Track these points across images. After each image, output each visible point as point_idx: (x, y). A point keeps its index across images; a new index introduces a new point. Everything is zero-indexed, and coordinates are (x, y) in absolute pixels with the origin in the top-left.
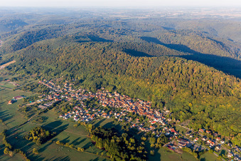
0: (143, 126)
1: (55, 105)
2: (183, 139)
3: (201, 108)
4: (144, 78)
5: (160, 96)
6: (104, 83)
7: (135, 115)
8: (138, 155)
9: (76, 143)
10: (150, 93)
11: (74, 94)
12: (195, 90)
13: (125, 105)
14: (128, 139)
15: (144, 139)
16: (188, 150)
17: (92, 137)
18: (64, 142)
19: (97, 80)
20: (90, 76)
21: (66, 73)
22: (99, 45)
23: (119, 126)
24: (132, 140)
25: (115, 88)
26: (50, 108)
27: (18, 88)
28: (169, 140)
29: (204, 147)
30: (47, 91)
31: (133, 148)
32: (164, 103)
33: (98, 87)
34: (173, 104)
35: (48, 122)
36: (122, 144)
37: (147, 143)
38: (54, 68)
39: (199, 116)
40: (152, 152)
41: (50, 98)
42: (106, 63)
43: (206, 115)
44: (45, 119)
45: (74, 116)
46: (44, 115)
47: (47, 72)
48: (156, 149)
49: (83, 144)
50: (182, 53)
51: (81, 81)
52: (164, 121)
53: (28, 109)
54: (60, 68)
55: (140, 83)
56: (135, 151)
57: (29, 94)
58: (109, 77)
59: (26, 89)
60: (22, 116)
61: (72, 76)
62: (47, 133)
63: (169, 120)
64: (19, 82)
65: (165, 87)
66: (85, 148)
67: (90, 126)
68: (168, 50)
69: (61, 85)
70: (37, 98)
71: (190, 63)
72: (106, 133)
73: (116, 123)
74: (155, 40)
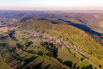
0: (55, 43)
1: (31, 37)
2: (65, 46)
3: (71, 38)
4: (56, 30)
5: (60, 35)
6: (45, 31)
7: (53, 40)
8: (52, 49)
9: (36, 47)
10: (57, 34)
11: (36, 34)
12: (70, 33)
13: (50, 37)
14: (50, 46)
15: (54, 46)
16: (66, 49)
17: (40, 45)
18: (32, 46)
19: (43, 31)
20: (41, 29)
21: (34, 29)
22: (44, 21)
23: (48, 43)
24: (51, 46)
25: (48, 33)
26: (29, 38)
27: (21, 33)
28: (61, 46)
29: (70, 48)
30: (29, 34)
31: (51, 48)
32: (61, 37)
33: (43, 32)
34: (63, 37)
35: (28, 41)
36: (48, 47)
37: (55, 47)
38: (31, 27)
39: (70, 40)
40: (56, 49)
41: (29, 35)
42: (46, 26)
43: (72, 40)
44: (27, 41)
45: (36, 40)
46: (27, 40)
47: (29, 29)
48: (57, 48)
49: (38, 47)
50: (68, 23)
51: (39, 31)
52: (60, 41)
53: (23, 38)
54: (33, 27)
55: (55, 31)
56: (51, 49)
57: (24, 34)
58: (46, 30)
59: (23, 33)
60: (22, 40)
61: (36, 30)
62: (28, 44)
63: (62, 41)
64: (21, 31)
65: (62, 32)
66: (38, 48)
67: (40, 42)
68: (64, 22)
69: (33, 32)
70: (26, 35)
71: (69, 26)
72: (44, 44)
73: (47, 42)
74: (62, 20)
